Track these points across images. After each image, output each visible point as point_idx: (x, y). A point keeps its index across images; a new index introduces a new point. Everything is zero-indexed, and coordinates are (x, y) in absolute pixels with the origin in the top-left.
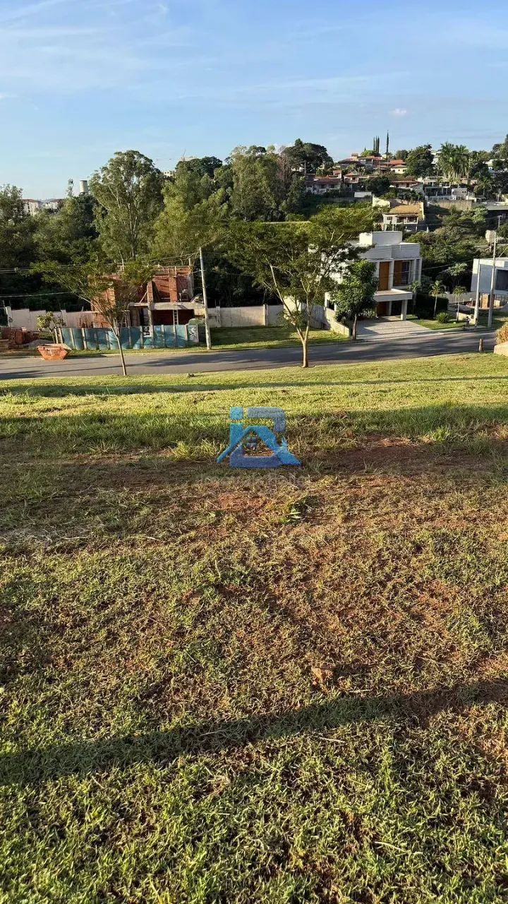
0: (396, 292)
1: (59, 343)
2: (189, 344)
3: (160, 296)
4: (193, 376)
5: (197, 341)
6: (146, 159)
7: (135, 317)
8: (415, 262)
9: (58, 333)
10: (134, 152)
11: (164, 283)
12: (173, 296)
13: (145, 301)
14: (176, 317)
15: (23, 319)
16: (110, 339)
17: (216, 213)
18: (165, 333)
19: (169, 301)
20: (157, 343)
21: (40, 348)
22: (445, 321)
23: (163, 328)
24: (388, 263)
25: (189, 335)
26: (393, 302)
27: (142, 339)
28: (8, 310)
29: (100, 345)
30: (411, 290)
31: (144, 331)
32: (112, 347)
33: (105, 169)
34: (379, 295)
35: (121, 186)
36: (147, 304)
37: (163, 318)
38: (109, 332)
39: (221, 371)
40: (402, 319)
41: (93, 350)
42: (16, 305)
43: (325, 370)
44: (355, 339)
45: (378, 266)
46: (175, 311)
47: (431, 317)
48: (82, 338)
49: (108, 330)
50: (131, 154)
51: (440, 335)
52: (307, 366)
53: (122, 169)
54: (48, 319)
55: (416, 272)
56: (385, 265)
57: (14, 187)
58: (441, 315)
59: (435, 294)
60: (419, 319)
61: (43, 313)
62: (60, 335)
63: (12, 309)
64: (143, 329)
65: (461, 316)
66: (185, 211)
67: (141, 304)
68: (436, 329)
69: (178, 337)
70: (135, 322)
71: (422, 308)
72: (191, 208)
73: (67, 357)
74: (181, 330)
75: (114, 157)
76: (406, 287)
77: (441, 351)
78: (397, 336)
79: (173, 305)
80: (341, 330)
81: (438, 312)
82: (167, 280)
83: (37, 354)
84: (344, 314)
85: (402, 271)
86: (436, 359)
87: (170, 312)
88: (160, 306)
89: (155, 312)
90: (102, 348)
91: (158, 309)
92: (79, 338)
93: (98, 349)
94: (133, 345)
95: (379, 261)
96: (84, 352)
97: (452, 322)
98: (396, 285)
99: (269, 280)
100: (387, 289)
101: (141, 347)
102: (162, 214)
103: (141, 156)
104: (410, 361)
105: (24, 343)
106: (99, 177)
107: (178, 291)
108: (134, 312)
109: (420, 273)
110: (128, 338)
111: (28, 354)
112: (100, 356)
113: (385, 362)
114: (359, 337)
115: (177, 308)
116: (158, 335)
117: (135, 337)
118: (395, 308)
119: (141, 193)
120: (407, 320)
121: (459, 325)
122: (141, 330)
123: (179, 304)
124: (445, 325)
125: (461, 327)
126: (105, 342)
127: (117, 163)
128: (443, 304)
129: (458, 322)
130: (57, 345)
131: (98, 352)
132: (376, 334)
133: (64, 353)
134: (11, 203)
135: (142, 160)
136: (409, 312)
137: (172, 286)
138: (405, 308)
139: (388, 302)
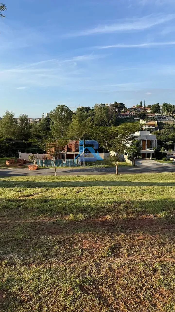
0: (148, 150)
1: (35, 164)
2: (78, 165)
3: (69, 150)
4: (78, 176)
5: (80, 164)
6: (67, 107)
7: (60, 156)
8: (154, 141)
9: (35, 161)
10: (64, 105)
11: (71, 145)
12: (73, 149)
13: (64, 151)
14: (74, 156)
15: (24, 156)
16: (52, 163)
17: (88, 124)
18: (70, 162)
19: (72, 151)
20: (67, 165)
21: (29, 166)
22: (166, 160)
23: (69, 160)
24: (145, 141)
25: (78, 162)
26: (147, 153)
27: (62, 163)
28: (20, 153)
29: (48, 165)
30: (153, 150)
31: (63, 161)
32: (52, 166)
33: (54, 110)
34: (142, 151)
35: (59, 116)
36: (65, 152)
37: (70, 156)
38: (52, 161)
39: (88, 175)
40: (150, 159)
41: (46, 167)
42: (22, 152)
43: (124, 176)
44: (134, 165)
45: (142, 142)
46: (74, 154)
47: (161, 159)
48: (43, 162)
49: (52, 160)
50: (63, 106)
51: (164, 165)
52: (118, 174)
53: (60, 110)
54: (32, 157)
55: (155, 144)
56: (144, 142)
57: (25, 115)
58: (165, 158)
59: (162, 151)
60: (156, 159)
61: (31, 154)
62: (36, 162)
63: (21, 153)
64: (63, 160)
65: (171, 159)
66: (79, 123)
67: (63, 152)
68: (163, 163)
69: (74, 163)
70: (60, 158)
71: (157, 156)
72: (81, 122)
73: (37, 169)
74: (75, 160)
75: (57, 107)
76: (151, 149)
77: (165, 171)
78: (149, 165)
79: (73, 153)
80: (130, 162)
81: (163, 157)
82: (72, 145)
83: (27, 168)
84: (130, 157)
85: (150, 144)
86: (163, 174)
87: (72, 155)
88: (69, 153)
89: (67, 155)
90: (49, 166)
91: (68, 154)
92: (42, 163)
93: (48, 166)
94: (59, 165)
95: (142, 140)
96: (43, 167)
97: (168, 161)
98: (148, 148)
99: (105, 145)
100: (145, 149)
101: (62, 166)
102: (71, 124)
103: (66, 106)
104: (154, 174)
105: (24, 164)
106: (52, 113)
107: (75, 148)
108: (60, 154)
109: (156, 144)
110: (58, 163)
111: (25, 168)
112: (48, 169)
113: (145, 174)
114: (136, 165)
115: (75, 154)
116: (67, 162)
117: (60, 163)
118: (148, 155)
119: (65, 118)
120: (152, 159)
121: (171, 162)
122: (62, 161)
123: (75, 152)
124: (166, 162)
125: (172, 162)
126: (50, 164)
127: (58, 109)
128: (165, 155)
129: (170, 161)
130: (35, 165)
131: (48, 167)
132: (142, 164)
133: (36, 168)
134: (24, 120)
135: (66, 108)
136: (153, 157)
137: (73, 146)
138: (151, 156)
139: (146, 153)
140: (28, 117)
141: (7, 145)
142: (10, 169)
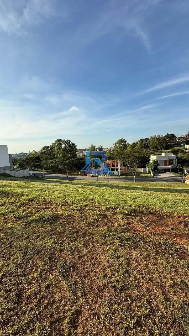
0: (169, 167)
2: (116, 175)
3: (113, 166)
5: (117, 175)
8: (175, 160)
11: (114, 163)
12: (116, 166)
14: (115, 170)
22: (181, 174)
25: (116, 174)
30: (173, 166)
32: (101, 175)
33: (117, 142)
34: (164, 167)
36: (110, 167)
37: (113, 170)
44: (153, 176)
45: (164, 160)
47: (177, 173)
50: (122, 139)
52: (135, 182)
55: (175, 162)
56: (166, 161)
59: (179, 167)
60: (174, 173)
67: (109, 167)
68: (177, 176)
71: (175, 170)
73: (92, 177)
74: (115, 172)
76: (171, 165)
77: (172, 181)
79: (115, 168)
81: (179, 172)
83: (87, 176)
85: (171, 162)
88: (113, 168)
90: (99, 175)
96: (96, 176)
98: (169, 165)
100: (167, 166)
103: (124, 139)
106: (116, 144)
114: (155, 176)
127: (119, 141)
132: (160, 176)
133: (91, 176)
134: (101, 149)
135: (124, 140)
136: (171, 172)
137: (116, 164)
138: (171, 170)
139: (167, 169)
140: (103, 147)
141: (74, 163)
142: (79, 176)
